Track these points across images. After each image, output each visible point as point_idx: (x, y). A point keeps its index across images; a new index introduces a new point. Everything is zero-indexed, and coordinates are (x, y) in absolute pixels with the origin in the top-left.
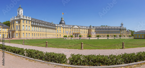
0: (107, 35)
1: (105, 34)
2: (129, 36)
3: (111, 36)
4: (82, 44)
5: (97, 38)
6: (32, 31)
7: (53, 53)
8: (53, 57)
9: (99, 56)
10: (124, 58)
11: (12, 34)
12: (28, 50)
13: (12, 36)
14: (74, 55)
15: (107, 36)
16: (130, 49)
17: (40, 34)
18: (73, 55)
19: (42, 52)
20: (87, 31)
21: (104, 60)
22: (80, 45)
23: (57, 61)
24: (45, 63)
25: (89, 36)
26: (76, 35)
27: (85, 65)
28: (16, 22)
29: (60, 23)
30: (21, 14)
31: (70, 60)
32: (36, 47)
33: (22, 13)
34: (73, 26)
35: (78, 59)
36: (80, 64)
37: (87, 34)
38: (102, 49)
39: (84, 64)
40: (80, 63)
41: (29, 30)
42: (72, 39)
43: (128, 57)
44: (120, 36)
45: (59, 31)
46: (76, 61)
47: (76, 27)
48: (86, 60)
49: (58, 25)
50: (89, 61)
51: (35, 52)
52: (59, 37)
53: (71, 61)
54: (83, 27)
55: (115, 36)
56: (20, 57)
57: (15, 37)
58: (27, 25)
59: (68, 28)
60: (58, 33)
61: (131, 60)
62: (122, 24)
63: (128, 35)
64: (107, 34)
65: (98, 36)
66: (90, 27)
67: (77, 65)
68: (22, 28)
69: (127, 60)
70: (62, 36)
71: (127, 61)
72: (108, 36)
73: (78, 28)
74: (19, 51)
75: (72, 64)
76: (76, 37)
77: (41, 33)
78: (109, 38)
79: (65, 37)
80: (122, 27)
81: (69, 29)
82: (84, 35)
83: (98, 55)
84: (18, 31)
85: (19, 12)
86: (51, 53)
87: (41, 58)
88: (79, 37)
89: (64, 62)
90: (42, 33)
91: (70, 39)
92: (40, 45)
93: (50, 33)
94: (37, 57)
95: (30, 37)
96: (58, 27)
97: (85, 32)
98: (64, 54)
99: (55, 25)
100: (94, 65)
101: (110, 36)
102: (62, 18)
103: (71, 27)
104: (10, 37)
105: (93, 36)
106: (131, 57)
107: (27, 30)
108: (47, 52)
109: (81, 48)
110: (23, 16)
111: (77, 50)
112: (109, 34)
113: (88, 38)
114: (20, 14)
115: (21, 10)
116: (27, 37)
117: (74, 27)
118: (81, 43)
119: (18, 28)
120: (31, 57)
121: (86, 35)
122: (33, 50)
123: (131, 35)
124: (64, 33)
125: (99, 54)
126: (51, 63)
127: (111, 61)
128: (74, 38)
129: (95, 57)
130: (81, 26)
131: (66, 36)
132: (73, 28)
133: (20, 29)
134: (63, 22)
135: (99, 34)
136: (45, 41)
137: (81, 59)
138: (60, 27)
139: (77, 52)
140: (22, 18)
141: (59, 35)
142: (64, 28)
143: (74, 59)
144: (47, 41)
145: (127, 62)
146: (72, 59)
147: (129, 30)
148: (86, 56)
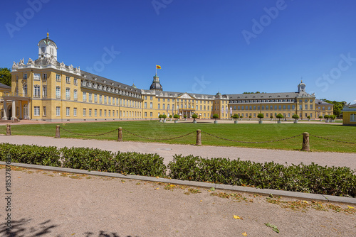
0: (257, 115)
1: (253, 112)
2: (326, 117)
3: (269, 116)
4: (198, 134)
5: (232, 122)
6: (85, 102)
7: (135, 154)
8: (135, 162)
9: (238, 163)
10: (309, 177)
11: (17, 108)
12: (70, 150)
13: (17, 114)
14: (182, 156)
15: (258, 117)
16: (328, 154)
17: (103, 111)
18: (179, 157)
19: (107, 154)
20: (211, 104)
21: (252, 173)
22: (194, 135)
23: (143, 172)
24: (113, 177)
25: (215, 117)
26: (186, 113)
27: (205, 181)
28: (34, 76)
29: (151, 88)
30: (52, 57)
31: (171, 168)
32: (93, 141)
33: (55, 54)
34: (180, 94)
35: (190, 167)
36: (194, 178)
37: (210, 113)
38: (244, 146)
39: (203, 178)
40: (195, 176)
41: (75, 101)
42: (177, 122)
43: (324, 175)
44: (295, 117)
45: (150, 106)
46: (186, 171)
47: (186, 96)
48: (207, 169)
49: (146, 91)
50: (215, 171)
51: (90, 155)
52: (149, 117)
53: (174, 170)
54: (200, 96)
55: (279, 117)
56: (42, 172)
57: (29, 117)
58: (68, 86)
59: (169, 98)
60: (146, 109)
61: (333, 186)
62: (302, 87)
63: (321, 114)
64: (257, 113)
65: (235, 117)
66: (217, 96)
67: (188, 178)
68: (55, 94)
69: (318, 183)
70: (155, 117)
71: (320, 188)
72: (260, 117)
73: (190, 98)
74: (43, 154)
75: (175, 177)
76: (185, 117)
77: (106, 108)
78: (263, 122)
79: (162, 119)
80: (301, 93)
81: (171, 100)
82: (203, 114)
83: (237, 159)
84: (42, 100)
85: (43, 49)
86: (129, 153)
87: (105, 167)
88: (193, 117)
89: (158, 174)
90: (110, 108)
91: (173, 122)
92: (103, 136)
93: (128, 109)
94: (94, 166)
95: (78, 117)
96: (146, 95)
97: (207, 107)
98: (158, 156)
99: (140, 91)
100: (226, 183)
101: (267, 116)
102: (155, 78)
103: (176, 96)
104: (10, 116)
105: (225, 117)
106: (334, 177)
107: (68, 100)
108: (119, 152)
109: (197, 142)
110: (58, 64)
111: (189, 146)
112: (262, 112)
113: (213, 121)
114: (48, 56)
115: (50, 46)
116: (68, 118)
117: (182, 97)
118: (197, 132)
119: (42, 93)
120: (78, 168)
121: (207, 114)
122: (83, 148)
123: (332, 114)
124: (159, 108)
125: (239, 159)
126: (130, 176)
127: (269, 178)
128: (181, 121)
129: (229, 164)
130: (197, 95)
131: (164, 117)
132: (178, 99)
133: (46, 95)
134: (158, 85)
135: (237, 113)
136: (116, 127)
137: (197, 166)
138: (152, 96)
139: (186, 151)
140: (53, 67)
141: (149, 114)
142: (159, 98)
143: (180, 167)
144: (121, 128)
145: (318, 189)
146: (177, 167)
147: (325, 100)
148: (208, 160)
